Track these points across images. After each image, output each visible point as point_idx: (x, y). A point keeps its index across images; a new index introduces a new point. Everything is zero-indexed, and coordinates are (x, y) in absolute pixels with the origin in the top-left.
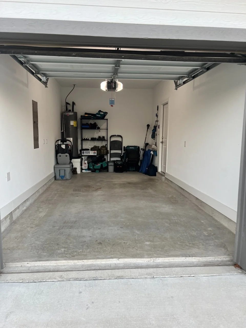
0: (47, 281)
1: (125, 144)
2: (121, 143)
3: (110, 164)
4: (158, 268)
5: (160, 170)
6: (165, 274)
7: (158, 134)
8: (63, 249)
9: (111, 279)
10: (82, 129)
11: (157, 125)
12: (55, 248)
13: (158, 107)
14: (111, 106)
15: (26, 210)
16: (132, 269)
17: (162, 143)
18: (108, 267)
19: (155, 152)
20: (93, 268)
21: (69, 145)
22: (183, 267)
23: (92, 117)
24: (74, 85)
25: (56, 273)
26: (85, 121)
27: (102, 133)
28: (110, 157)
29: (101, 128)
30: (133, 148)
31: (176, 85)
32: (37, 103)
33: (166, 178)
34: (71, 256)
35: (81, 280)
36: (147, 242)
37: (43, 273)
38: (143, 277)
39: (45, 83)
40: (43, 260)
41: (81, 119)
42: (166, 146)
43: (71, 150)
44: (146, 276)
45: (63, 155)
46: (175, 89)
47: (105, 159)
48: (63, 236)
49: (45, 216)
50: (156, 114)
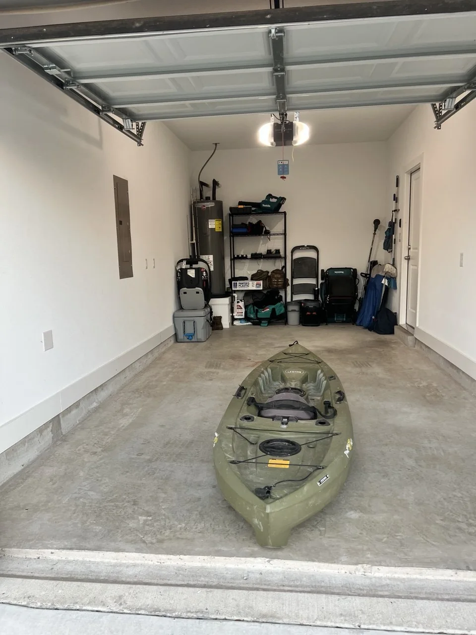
0: (84, 610)
1: (324, 265)
2: (315, 263)
3: (290, 308)
4: (375, 599)
5: (402, 321)
6: (394, 620)
7: (398, 240)
8: (142, 518)
9: (243, 621)
10: (233, 235)
11: (396, 219)
12: (125, 513)
13: (397, 179)
14: (282, 177)
15: (96, 410)
16: (303, 594)
17: (408, 258)
18: (242, 581)
19: (392, 279)
20: (203, 580)
21: (202, 270)
22: (448, 600)
23: (253, 209)
24: (216, 144)
25: (110, 586)
26: (239, 220)
27: (275, 244)
28: (292, 294)
29: (272, 232)
30: (343, 272)
31: (437, 117)
32: (126, 182)
33: (416, 339)
34: (154, 541)
35: (165, 616)
36: (352, 512)
37: (79, 583)
38: (329, 624)
39: (138, 137)
40: (88, 546)
41: (229, 214)
42: (417, 265)
43: (206, 281)
44: (338, 620)
45: (191, 291)
46: (435, 128)
47: (281, 297)
48: (155, 478)
49: (130, 424)
50: (395, 195)
